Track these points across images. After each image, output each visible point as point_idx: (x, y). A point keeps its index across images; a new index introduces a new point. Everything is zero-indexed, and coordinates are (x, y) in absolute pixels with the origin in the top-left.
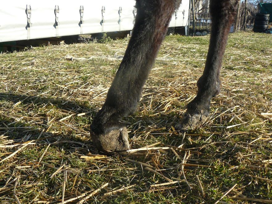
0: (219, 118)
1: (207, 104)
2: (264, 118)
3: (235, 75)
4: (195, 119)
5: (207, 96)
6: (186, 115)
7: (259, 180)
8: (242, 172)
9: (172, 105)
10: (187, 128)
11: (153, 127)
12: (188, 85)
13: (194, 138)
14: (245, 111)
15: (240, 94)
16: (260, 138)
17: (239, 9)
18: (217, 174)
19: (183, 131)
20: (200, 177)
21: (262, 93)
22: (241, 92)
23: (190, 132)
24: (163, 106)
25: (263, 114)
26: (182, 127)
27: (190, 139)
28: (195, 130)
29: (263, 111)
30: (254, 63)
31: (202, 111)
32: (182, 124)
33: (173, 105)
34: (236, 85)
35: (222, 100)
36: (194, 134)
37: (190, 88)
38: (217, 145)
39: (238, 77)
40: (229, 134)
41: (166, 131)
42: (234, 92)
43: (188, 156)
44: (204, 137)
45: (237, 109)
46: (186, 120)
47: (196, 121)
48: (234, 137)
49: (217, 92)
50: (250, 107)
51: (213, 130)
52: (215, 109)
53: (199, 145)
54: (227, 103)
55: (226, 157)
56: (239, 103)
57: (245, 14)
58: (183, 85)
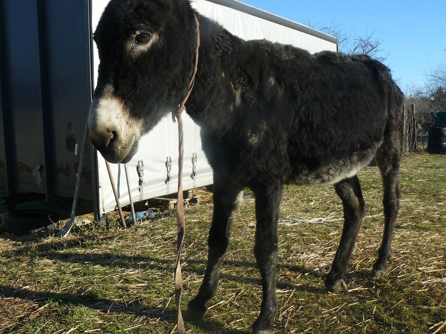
0: (392, 272)
1: (385, 264)
2: (420, 271)
3: (402, 236)
4: (379, 273)
5: (385, 259)
6: (373, 271)
7: (414, 298)
8: (406, 295)
9: (360, 265)
10: (375, 278)
11: (354, 279)
12: (366, 249)
13: (380, 283)
14: (409, 267)
15: (405, 255)
16: (416, 281)
17: (405, 123)
18: (395, 296)
19: (373, 280)
20: (387, 298)
21: (422, 253)
22: (406, 253)
23: (376, 281)
24: (355, 266)
25: (419, 268)
26: (372, 278)
27: (378, 284)
28: (380, 279)
29: (420, 267)
30: (422, 218)
31: (382, 268)
32: (371, 276)
33: (362, 265)
34: (402, 247)
35: (393, 260)
36: (380, 281)
37: (368, 252)
38: (393, 286)
39: (405, 238)
40: (399, 280)
41: (363, 280)
42: (402, 254)
43: (379, 291)
44: (385, 282)
45: (404, 266)
46: (373, 274)
47: (379, 274)
48: (402, 281)
49: (390, 256)
50: (412, 264)
51: (390, 279)
52: (389, 266)
53: (383, 286)
54: (397, 262)
55: (398, 290)
56: (405, 261)
57: (414, 129)
58: (363, 249)
